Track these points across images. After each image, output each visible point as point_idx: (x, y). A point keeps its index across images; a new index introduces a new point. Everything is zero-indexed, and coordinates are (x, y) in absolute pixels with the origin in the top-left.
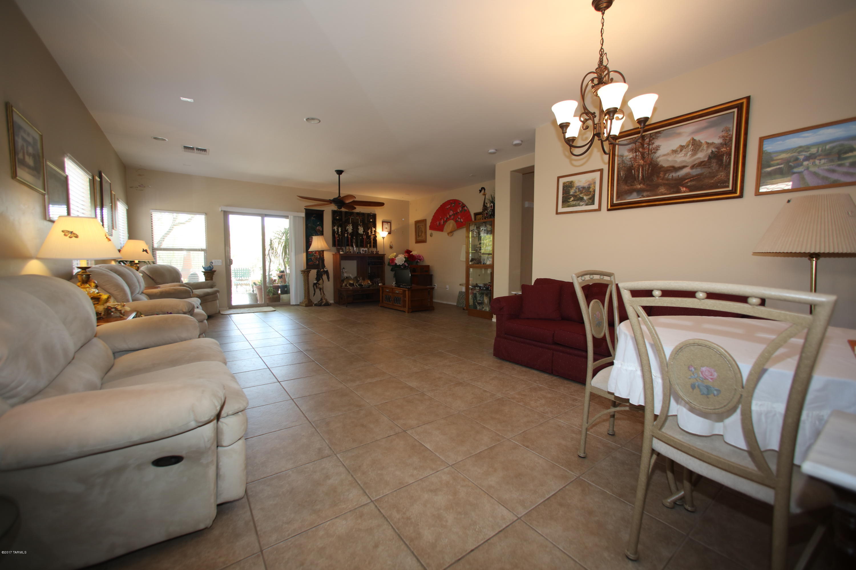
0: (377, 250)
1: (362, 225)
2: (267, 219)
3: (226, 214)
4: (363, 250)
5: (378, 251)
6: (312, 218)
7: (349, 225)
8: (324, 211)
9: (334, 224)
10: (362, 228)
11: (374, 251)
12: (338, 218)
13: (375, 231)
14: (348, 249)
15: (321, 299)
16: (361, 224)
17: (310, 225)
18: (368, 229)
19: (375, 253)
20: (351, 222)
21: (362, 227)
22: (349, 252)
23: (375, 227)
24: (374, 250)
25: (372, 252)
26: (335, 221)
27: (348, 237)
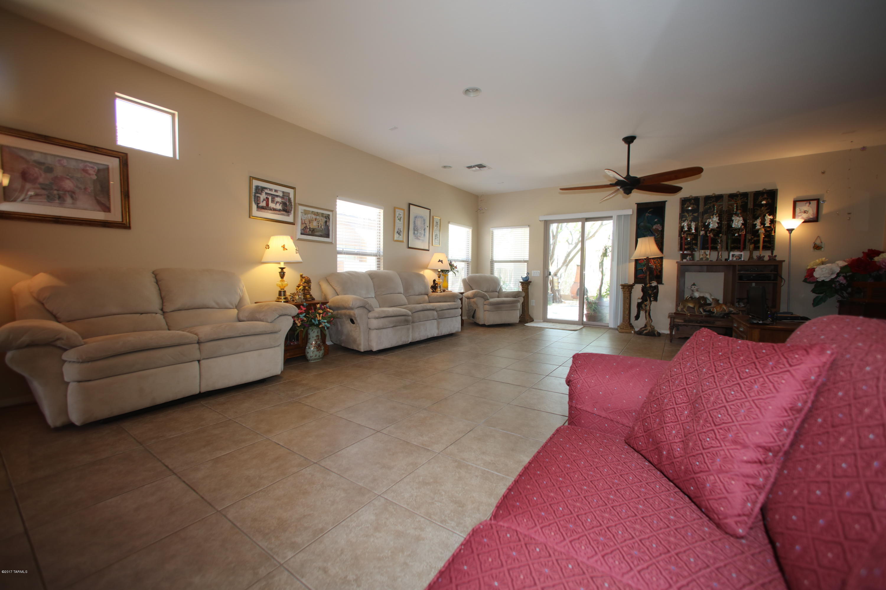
0: (772, 254)
1: (741, 213)
2: (588, 224)
3: (547, 224)
4: (733, 255)
5: (775, 256)
6: (647, 214)
7: (711, 217)
8: (666, 201)
9: (682, 218)
10: (741, 219)
11: (764, 256)
12: (690, 208)
13: (773, 222)
14: (703, 255)
15: (646, 326)
16: (739, 212)
17: (642, 224)
18: (756, 219)
19: (766, 258)
20: (717, 212)
21: (742, 216)
22: (704, 259)
23: (773, 211)
24: (766, 255)
25: (760, 258)
26: (686, 214)
27: (706, 235)
